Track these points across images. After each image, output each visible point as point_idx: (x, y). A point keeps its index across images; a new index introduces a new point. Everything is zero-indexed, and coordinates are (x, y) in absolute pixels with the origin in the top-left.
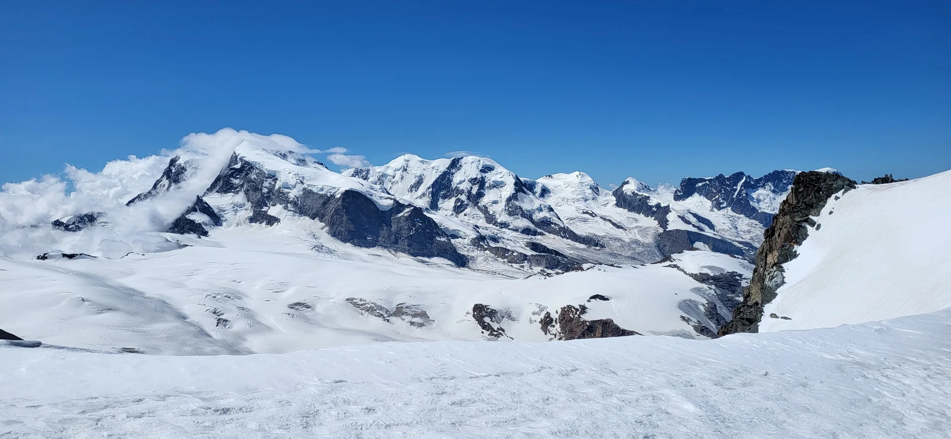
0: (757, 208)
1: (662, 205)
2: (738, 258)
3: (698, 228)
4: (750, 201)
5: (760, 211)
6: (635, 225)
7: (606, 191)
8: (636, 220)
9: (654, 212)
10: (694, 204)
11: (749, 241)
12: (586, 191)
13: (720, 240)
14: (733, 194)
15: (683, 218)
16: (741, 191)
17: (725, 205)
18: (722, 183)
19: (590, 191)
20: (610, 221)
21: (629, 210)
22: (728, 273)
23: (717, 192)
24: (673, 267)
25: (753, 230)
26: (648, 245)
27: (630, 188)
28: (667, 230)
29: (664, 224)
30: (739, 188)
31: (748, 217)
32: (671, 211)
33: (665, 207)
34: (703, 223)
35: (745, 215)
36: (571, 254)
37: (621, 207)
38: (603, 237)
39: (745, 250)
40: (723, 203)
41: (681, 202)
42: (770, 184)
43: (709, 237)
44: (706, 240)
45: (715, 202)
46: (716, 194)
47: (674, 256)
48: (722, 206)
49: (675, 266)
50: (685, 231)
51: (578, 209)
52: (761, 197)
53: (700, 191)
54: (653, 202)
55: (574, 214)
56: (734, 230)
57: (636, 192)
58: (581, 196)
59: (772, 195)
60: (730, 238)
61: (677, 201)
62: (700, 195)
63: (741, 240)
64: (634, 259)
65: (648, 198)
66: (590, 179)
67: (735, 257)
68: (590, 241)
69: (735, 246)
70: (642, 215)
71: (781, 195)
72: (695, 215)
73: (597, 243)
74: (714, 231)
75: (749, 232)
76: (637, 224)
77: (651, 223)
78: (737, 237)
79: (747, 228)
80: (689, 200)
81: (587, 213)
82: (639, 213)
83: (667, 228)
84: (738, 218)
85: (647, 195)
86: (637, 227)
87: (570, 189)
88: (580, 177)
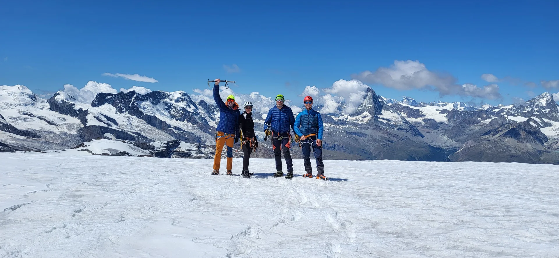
0: (143, 112)
1: (83, 110)
2: (128, 143)
3: (107, 124)
4: (139, 108)
5: (145, 114)
6: (64, 122)
7: (42, 99)
8: (65, 119)
9: (78, 114)
10: (105, 109)
11: (138, 132)
12: (26, 99)
13: (121, 131)
14: (129, 104)
15: (97, 118)
16: (134, 102)
17: (124, 110)
18: (123, 97)
19: (29, 99)
20: (45, 120)
21: (60, 113)
22: (121, 152)
23: (120, 102)
24: (84, 151)
25: (141, 125)
26: (73, 136)
27: (60, 98)
28: (86, 126)
29: (84, 122)
30: (133, 100)
31: (138, 117)
32: (89, 114)
33: (85, 111)
34: (111, 121)
35: (136, 116)
36: (13, 143)
37: (53, 110)
38: (39, 131)
39: (136, 137)
40: (123, 109)
41: (96, 108)
42: (150, 98)
43: (114, 130)
44: (112, 131)
45: (118, 108)
46: (119, 103)
47: (85, 143)
48: (122, 111)
49: (86, 150)
50: (98, 126)
51: (19, 112)
52: (146, 106)
53: (108, 101)
54: (77, 107)
55: (16, 115)
56: (129, 125)
57: (65, 100)
58: (22, 102)
59: (151, 105)
60: (127, 130)
61: (93, 107)
62: (109, 104)
63: (134, 131)
64: (63, 145)
65: (74, 105)
66: (30, 90)
67: (126, 143)
68: (27, 134)
69: (130, 135)
70: (69, 116)
71: (157, 105)
72: (105, 116)
73: (35, 135)
74: (118, 126)
75: (139, 126)
76: (65, 122)
77: (76, 121)
78: (131, 129)
79: (137, 124)
80: (102, 107)
81: (27, 114)
82: (67, 115)
83: (86, 124)
84: (132, 118)
85: (73, 103)
86: (65, 124)
87: (12, 97)
88: (21, 89)
